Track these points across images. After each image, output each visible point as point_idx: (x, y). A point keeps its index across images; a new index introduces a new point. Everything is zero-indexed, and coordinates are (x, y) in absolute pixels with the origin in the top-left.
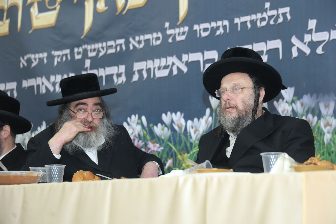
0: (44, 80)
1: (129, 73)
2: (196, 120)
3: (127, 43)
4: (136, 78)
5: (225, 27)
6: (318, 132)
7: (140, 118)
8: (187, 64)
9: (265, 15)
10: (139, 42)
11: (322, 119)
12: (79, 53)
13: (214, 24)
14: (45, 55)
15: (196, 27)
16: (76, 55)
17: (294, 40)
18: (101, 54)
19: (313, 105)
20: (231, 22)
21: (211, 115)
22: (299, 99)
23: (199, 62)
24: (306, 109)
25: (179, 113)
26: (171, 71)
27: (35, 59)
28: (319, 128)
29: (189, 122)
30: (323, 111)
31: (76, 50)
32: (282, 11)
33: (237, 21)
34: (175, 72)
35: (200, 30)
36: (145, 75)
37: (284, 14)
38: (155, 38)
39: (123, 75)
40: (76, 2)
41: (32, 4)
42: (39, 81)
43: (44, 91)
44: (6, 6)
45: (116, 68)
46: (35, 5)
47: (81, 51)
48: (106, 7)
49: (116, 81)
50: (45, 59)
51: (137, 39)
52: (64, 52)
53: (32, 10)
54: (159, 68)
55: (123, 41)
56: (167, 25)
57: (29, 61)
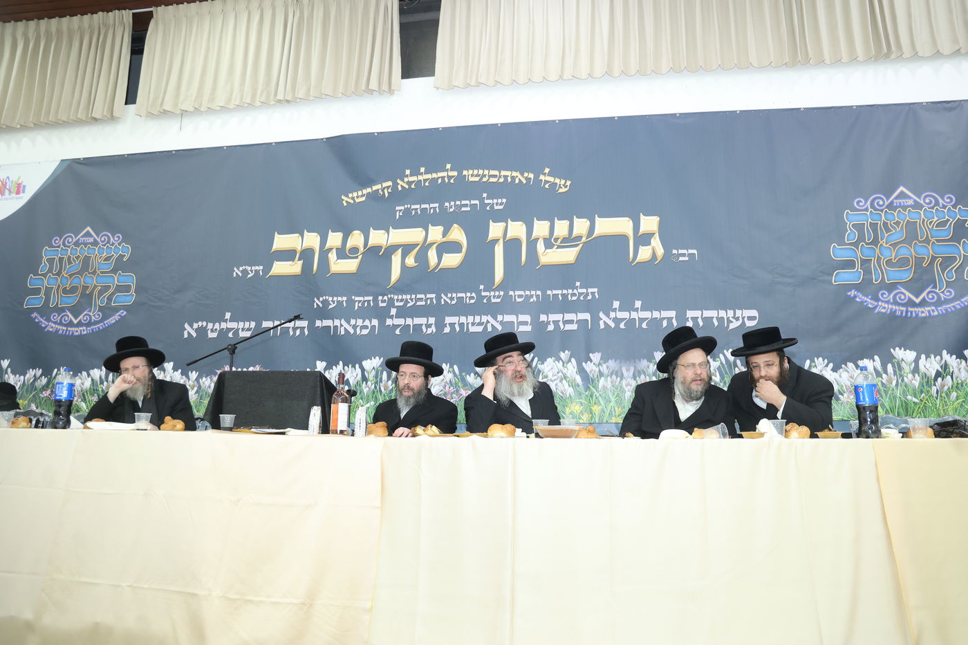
0: (343, 322)
1: (440, 325)
3: (439, 298)
4: (447, 330)
5: (537, 296)
6: (620, 390)
7: (451, 366)
8: (502, 323)
9: (575, 291)
10: (452, 299)
11: (624, 380)
12: (383, 301)
13: (528, 293)
14: (345, 299)
15: (511, 293)
16: (380, 302)
17: (601, 315)
18: (411, 304)
19: (616, 369)
20: (544, 293)
22: (605, 363)
23: (513, 322)
24: (611, 371)
26: (486, 328)
27: (333, 302)
28: (621, 387)
30: (625, 374)
31: (380, 298)
32: (590, 290)
33: (549, 292)
34: (490, 329)
35: (515, 296)
36: (458, 329)
37: (593, 293)
38: (469, 297)
39: (433, 326)
40: (381, 253)
41: (330, 249)
42: (337, 322)
43: (343, 333)
44: (299, 248)
45: (426, 319)
46: (334, 251)
47: (387, 299)
48: (416, 263)
49: (424, 330)
50: (344, 303)
51: (449, 295)
52: (366, 298)
53: (330, 255)
54: (473, 324)
55: (433, 296)
56: (482, 287)
57: (325, 303)
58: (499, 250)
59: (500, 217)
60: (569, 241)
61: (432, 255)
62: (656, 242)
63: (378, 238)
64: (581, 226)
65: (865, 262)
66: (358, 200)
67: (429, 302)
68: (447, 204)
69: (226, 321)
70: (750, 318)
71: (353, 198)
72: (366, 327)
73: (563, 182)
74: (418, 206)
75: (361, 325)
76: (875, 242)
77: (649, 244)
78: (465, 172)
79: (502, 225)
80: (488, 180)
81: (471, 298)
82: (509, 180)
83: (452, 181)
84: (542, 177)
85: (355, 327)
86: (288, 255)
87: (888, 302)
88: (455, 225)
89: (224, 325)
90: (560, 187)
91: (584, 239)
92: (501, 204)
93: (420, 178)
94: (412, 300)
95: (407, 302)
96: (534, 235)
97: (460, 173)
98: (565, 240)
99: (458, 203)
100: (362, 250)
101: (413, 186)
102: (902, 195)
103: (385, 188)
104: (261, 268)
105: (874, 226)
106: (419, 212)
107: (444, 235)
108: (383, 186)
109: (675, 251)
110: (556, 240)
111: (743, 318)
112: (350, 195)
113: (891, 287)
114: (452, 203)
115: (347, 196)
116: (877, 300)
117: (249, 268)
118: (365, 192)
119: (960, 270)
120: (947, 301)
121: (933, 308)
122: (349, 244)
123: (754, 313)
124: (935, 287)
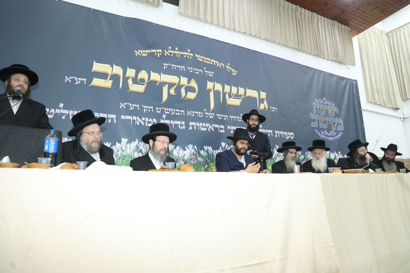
0: (138, 118)
1: (187, 126)
2: (216, 150)
4: (191, 128)
5: (226, 118)
7: (193, 146)
8: (214, 128)
10: (192, 114)
12: (159, 110)
13: (223, 116)
14: (138, 106)
15: (217, 115)
16: (157, 110)
18: (172, 114)
20: (229, 117)
21: (222, 149)
23: (218, 128)
25: (210, 147)
26: (207, 129)
27: (132, 106)
29: (214, 151)
31: (157, 108)
33: (231, 117)
34: (209, 130)
35: (219, 116)
36: (195, 129)
38: (200, 114)
39: (184, 126)
40: (157, 85)
41: (129, 78)
42: (135, 118)
43: (138, 124)
44: (110, 73)
45: (180, 122)
46: (131, 79)
47: (161, 109)
48: (175, 93)
49: (180, 127)
50: (138, 108)
51: (191, 112)
52: (150, 107)
53: (128, 81)
54: (202, 127)
55: (183, 111)
56: (205, 110)
57: (128, 106)
58: (212, 94)
59: (212, 80)
60: (237, 96)
61: (183, 91)
62: (265, 102)
63: (155, 76)
64: (241, 91)
65: (318, 120)
66: (143, 55)
67: (181, 114)
68: (189, 68)
69: (60, 108)
70: (292, 136)
71: (140, 53)
72: (150, 122)
73: (234, 71)
74: (175, 66)
75: (148, 121)
76: (320, 114)
77: (263, 103)
78: (196, 55)
79: (212, 83)
80: (206, 62)
81: (201, 114)
82: (215, 64)
83: (191, 58)
84: (227, 67)
85: (144, 122)
86: (103, 76)
87: (323, 135)
88: (193, 79)
89: (58, 111)
90: (233, 73)
91: (243, 96)
92: (212, 74)
93: (175, 52)
94: (173, 112)
95: (171, 112)
96: (225, 91)
97: (194, 55)
98: (236, 95)
99: (194, 69)
100: (147, 81)
101: (172, 55)
102: (324, 101)
103: (158, 52)
104: (85, 80)
105: (319, 109)
106: (175, 69)
107: (189, 82)
108: (157, 51)
109: (271, 107)
110: (233, 95)
111: (290, 135)
112: (139, 51)
113: (323, 130)
114: (191, 68)
115: (138, 52)
116: (321, 134)
117: (76, 79)
118: (147, 51)
119: (336, 127)
120: (335, 136)
121: (332, 138)
122: (140, 76)
123: (293, 134)
124: (332, 131)
